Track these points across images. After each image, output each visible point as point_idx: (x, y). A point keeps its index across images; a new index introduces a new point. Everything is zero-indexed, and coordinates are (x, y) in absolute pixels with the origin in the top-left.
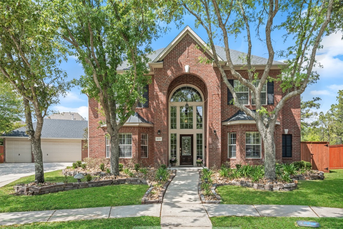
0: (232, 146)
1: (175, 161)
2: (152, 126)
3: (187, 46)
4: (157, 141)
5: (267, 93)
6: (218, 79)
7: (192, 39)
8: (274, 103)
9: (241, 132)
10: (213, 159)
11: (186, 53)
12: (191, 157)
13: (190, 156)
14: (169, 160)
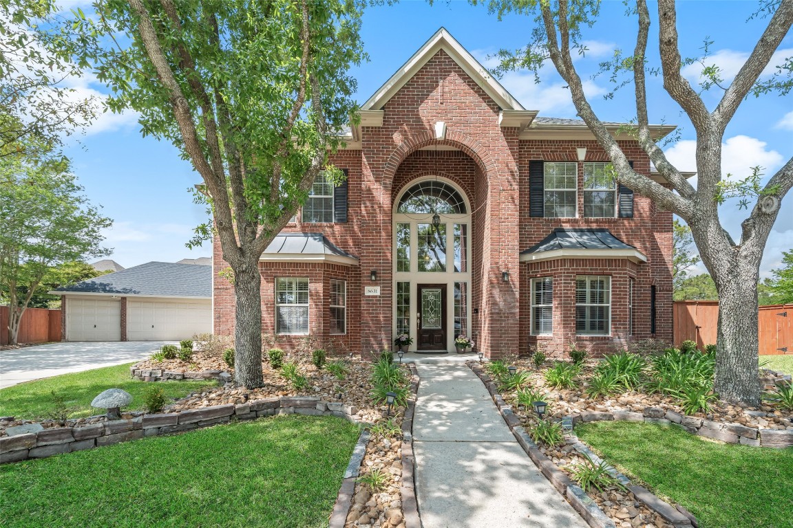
0: (541, 308)
1: (408, 342)
2: (355, 263)
3: (441, 78)
4: (369, 297)
5: (619, 192)
6: (513, 156)
7: (453, 61)
8: (633, 214)
9: (565, 276)
10: (501, 337)
11: (437, 93)
12: (442, 332)
13: (438, 330)
14: (394, 340)
